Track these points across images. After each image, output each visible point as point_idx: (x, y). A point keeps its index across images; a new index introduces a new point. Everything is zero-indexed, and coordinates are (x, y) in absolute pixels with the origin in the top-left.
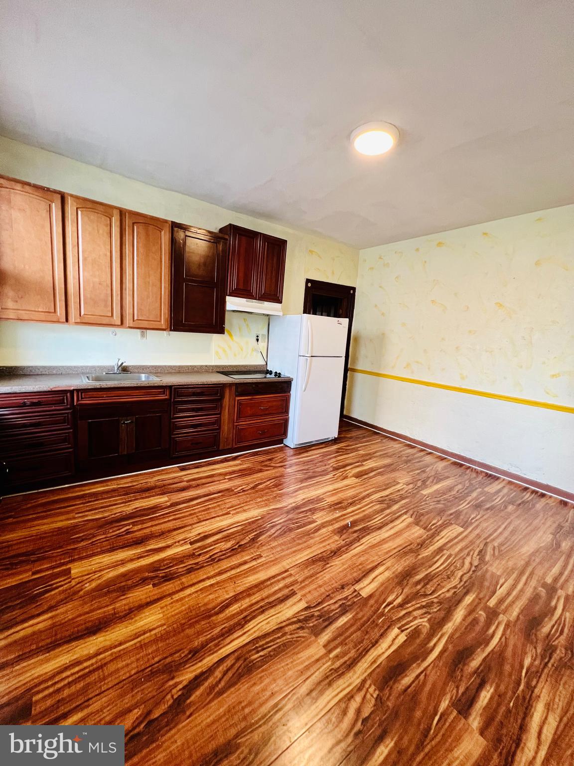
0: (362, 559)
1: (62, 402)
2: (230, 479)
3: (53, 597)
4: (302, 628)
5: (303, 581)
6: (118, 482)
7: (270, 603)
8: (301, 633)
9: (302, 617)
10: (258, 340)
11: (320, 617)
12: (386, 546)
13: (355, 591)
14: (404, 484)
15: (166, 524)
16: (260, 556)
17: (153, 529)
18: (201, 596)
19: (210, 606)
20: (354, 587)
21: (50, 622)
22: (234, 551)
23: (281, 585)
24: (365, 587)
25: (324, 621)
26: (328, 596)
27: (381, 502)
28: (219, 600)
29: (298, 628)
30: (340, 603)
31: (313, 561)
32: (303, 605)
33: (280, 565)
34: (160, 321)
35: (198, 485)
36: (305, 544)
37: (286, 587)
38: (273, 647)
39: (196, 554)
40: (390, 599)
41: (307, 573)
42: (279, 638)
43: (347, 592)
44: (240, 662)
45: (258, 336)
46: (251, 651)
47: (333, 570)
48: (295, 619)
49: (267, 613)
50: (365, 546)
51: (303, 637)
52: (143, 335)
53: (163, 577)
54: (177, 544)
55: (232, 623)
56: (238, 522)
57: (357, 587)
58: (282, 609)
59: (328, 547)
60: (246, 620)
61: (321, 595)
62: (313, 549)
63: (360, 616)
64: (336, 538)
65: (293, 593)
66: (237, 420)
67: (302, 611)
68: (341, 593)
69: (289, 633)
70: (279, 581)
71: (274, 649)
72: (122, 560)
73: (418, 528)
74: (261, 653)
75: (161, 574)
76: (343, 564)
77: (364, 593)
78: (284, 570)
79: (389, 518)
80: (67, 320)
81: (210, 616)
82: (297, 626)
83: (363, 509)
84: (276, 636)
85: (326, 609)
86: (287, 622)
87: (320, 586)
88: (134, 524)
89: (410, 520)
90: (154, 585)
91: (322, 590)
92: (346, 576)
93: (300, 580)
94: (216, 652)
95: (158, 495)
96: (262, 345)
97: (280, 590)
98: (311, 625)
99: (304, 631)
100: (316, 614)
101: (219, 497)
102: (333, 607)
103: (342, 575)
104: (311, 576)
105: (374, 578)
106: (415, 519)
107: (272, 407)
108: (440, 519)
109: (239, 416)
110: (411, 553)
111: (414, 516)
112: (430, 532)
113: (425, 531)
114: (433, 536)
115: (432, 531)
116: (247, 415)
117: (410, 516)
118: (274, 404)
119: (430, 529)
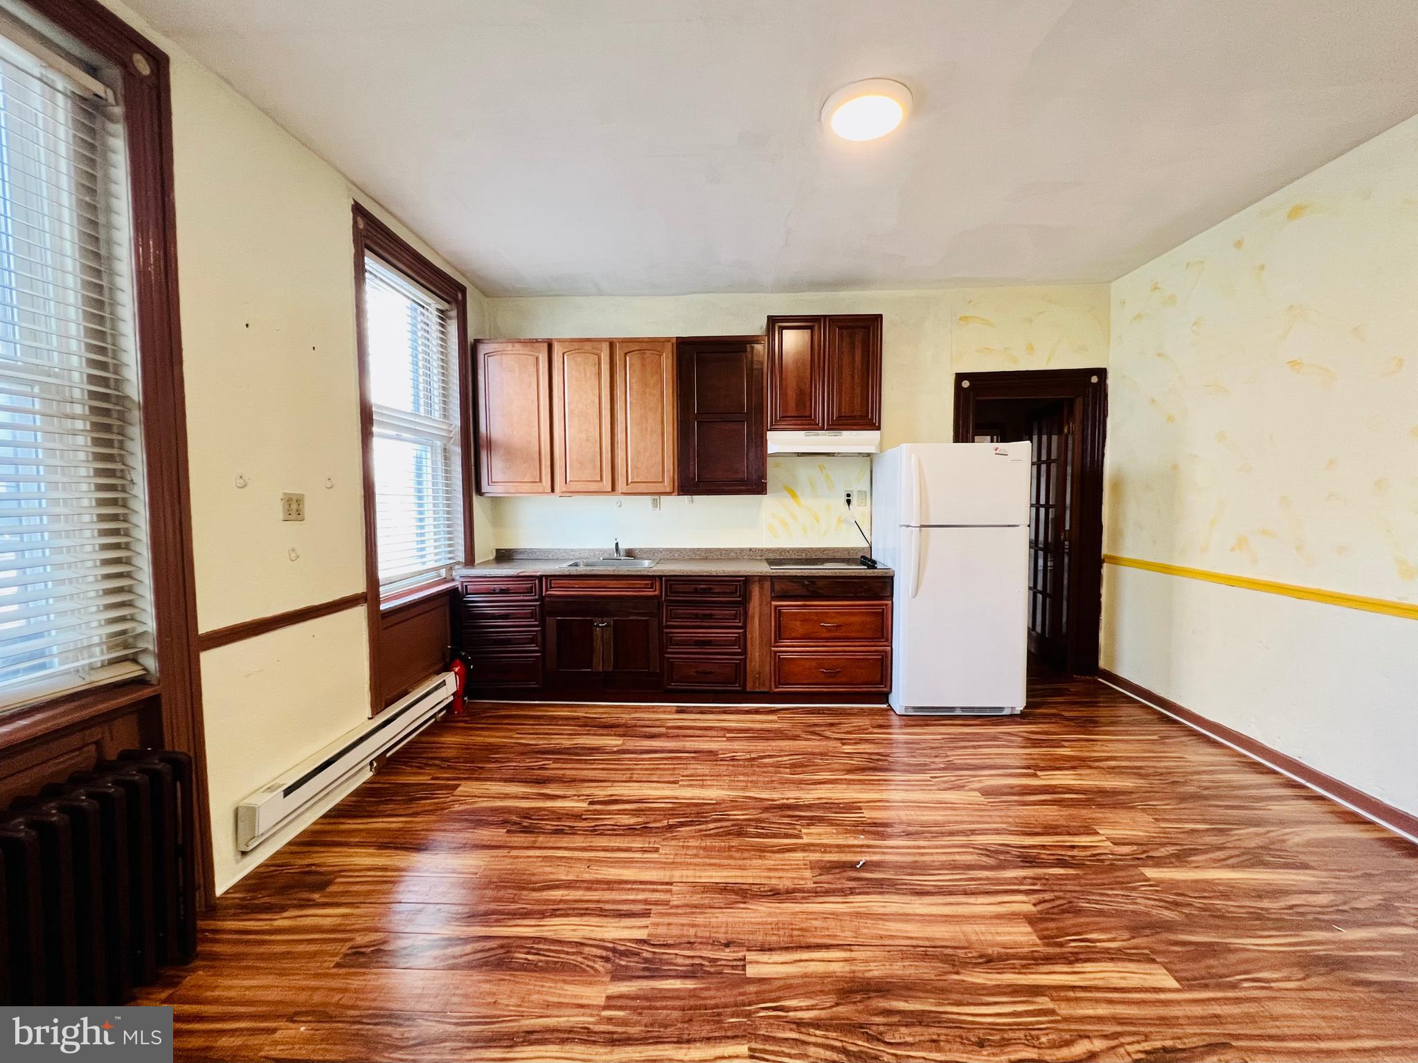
0: (817, 923)
1: (529, 591)
2: (730, 739)
3: (424, 805)
4: (607, 959)
5: (677, 907)
6: (586, 710)
7: (603, 910)
8: (599, 965)
9: (622, 948)
10: (849, 502)
11: (646, 960)
12: (894, 927)
13: (744, 959)
14: (1108, 839)
15: (587, 772)
16: (656, 850)
17: (568, 772)
18: (539, 864)
19: (534, 879)
20: (747, 953)
21: (400, 825)
22: (630, 830)
23: (641, 896)
24: (768, 963)
25: (645, 969)
26: (689, 943)
27: (987, 851)
28: (552, 877)
29: (602, 957)
30: (697, 961)
31: (724, 889)
32: (642, 934)
33: (668, 873)
34: (663, 482)
35: (678, 736)
36: (740, 862)
37: (646, 902)
38: (548, 958)
39: (583, 817)
40: (789, 1003)
41: (696, 899)
42: (567, 953)
43: (727, 954)
44: (502, 951)
45: (848, 495)
46: (524, 947)
47: (741, 915)
48: (611, 945)
49: (586, 919)
50: (850, 907)
51: (596, 970)
52: (656, 504)
53: (525, 827)
54: (576, 798)
55: (536, 907)
56: (677, 798)
57: (751, 956)
58: (609, 925)
59: (773, 882)
60: (554, 914)
61: (682, 936)
62: (745, 873)
63: (707, 994)
64: (808, 874)
65: (646, 914)
66: (776, 642)
67: (630, 940)
68: (716, 951)
69: (583, 956)
70: (644, 890)
71: (547, 962)
72: (507, 794)
73: (1029, 929)
74: (530, 957)
75: (526, 823)
76: (770, 915)
77: (751, 971)
78: (667, 880)
79: (972, 885)
80: (553, 490)
81: (524, 889)
82: (604, 953)
83: (923, 851)
84: (565, 949)
85: (665, 957)
86: (596, 943)
87: (693, 926)
88: (556, 761)
89: (1028, 908)
90: (508, 832)
91: (692, 931)
92: (753, 933)
93: (675, 903)
94: (491, 926)
95: (615, 735)
96: (859, 510)
97: (634, 901)
98: (623, 963)
99: (606, 964)
100: (645, 955)
101: (687, 758)
102: (680, 960)
103: (747, 928)
104: (696, 906)
105: (801, 961)
106: (1040, 912)
107: (850, 624)
108: (1125, 938)
109: (779, 636)
110: (942, 961)
111: (1048, 905)
112: (1051, 950)
113: (1038, 941)
114: (1049, 959)
115: (1058, 950)
116: (794, 635)
117: (1034, 901)
118: (853, 619)
119: (1061, 945)
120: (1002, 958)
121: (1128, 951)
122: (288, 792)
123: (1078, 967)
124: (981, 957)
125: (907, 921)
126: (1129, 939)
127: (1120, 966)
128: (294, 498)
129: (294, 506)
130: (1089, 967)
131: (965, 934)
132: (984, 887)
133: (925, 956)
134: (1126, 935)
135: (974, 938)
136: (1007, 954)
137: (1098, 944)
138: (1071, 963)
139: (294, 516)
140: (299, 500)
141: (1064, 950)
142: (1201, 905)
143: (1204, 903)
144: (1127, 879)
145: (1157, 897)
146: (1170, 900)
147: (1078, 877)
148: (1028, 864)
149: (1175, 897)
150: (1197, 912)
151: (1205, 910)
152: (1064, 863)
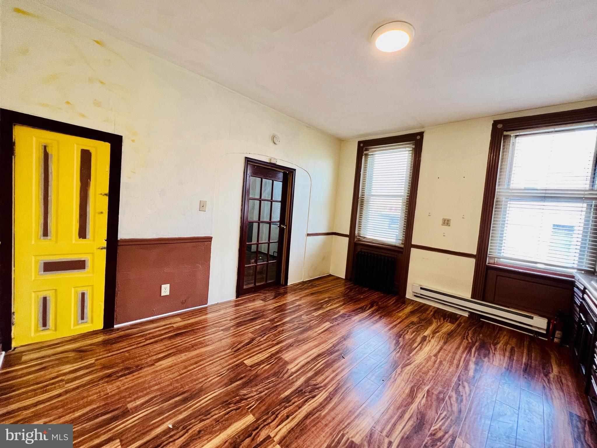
24: (328, 325)
30: (338, 320)
40: (317, 322)
50: (329, 342)
57: (331, 325)
68: (338, 323)
73: (286, 359)
76: (341, 332)
89: (289, 367)
102: (341, 319)
103: (340, 328)
105: (324, 328)
106: (286, 367)
108: (259, 371)
110: (299, 340)
111: (284, 372)
112: (278, 356)
113: (282, 356)
114: (277, 353)
115: (276, 357)
117: (289, 371)
119: (276, 359)
120: (288, 348)
121: (258, 366)
122: (421, 288)
123: (270, 354)
124: (293, 346)
125: (315, 346)
126: (257, 371)
127: (259, 360)
128: (446, 220)
129: (446, 222)
130: (267, 355)
131: (300, 349)
132: (306, 368)
133: (304, 340)
134: (259, 372)
135: (297, 349)
136: (287, 349)
137: (266, 364)
138: (272, 354)
139: (446, 224)
140: (448, 220)
141: (274, 358)
142: (230, 406)
143: (229, 408)
144: (260, 405)
145: (249, 400)
146: (243, 402)
147: (279, 394)
148: (299, 389)
149: (240, 405)
150: (233, 400)
151: (230, 404)
152: (287, 399)
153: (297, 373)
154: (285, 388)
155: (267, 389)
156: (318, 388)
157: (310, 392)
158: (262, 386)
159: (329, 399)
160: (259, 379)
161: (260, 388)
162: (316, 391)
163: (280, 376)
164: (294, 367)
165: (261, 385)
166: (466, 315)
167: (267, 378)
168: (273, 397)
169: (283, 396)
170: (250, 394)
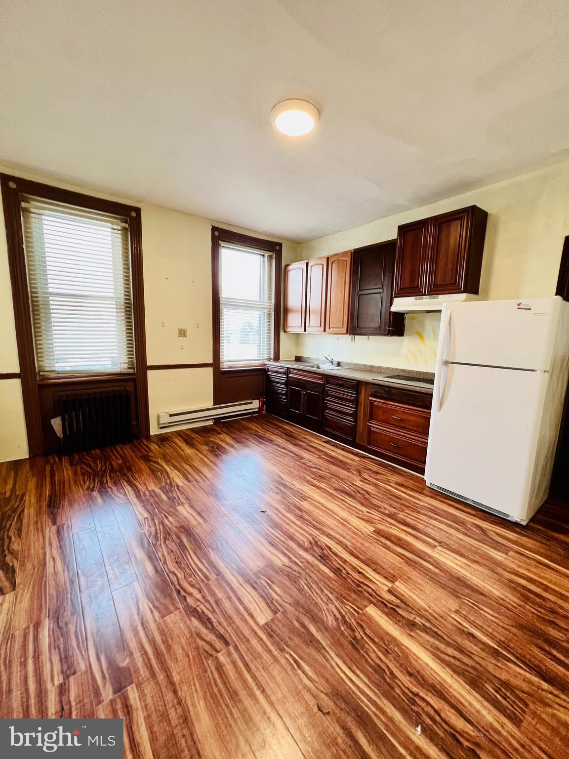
2: (320, 457)
7: (186, 475)
13: (184, 504)
14: (391, 588)
24: (185, 509)
34: (343, 328)
40: (170, 518)
42: (165, 478)
43: (184, 501)
48: (173, 482)
52: (353, 340)
57: (186, 506)
58: (181, 479)
61: (186, 491)
63: (164, 503)
66: (369, 420)
68: (184, 498)
70: (201, 478)
72: (226, 441)
76: (210, 502)
77: (179, 507)
78: (210, 479)
80: (305, 331)
81: (185, 462)
82: (169, 483)
87: (192, 491)
89: (279, 563)
91: (189, 492)
92: (198, 502)
97: (195, 478)
98: (167, 487)
100: (173, 488)
102: (175, 494)
104: (202, 488)
105: (191, 514)
107: (408, 421)
108: (287, 600)
109: (371, 417)
116: (379, 419)
118: (412, 418)
119: (259, 577)
121: (275, 602)
122: (171, 416)
123: (246, 585)
128: (183, 330)
129: (182, 333)
139: (182, 335)
140: (185, 331)
142: (359, 637)
143: (362, 638)
144: (351, 599)
145: (344, 613)
146: (349, 621)
147: (329, 578)
148: (319, 558)
149: (355, 624)
150: (348, 634)
151: (355, 638)
152: (337, 571)
153: (292, 556)
154: (319, 572)
155: (322, 591)
156: (316, 542)
157: (322, 549)
158: (317, 596)
159: (330, 536)
160: (302, 600)
161: (322, 599)
162: (319, 544)
163: (297, 574)
164: (278, 558)
165: (315, 599)
166: (211, 423)
167: (301, 590)
168: (335, 585)
169: (331, 575)
170: (333, 612)
